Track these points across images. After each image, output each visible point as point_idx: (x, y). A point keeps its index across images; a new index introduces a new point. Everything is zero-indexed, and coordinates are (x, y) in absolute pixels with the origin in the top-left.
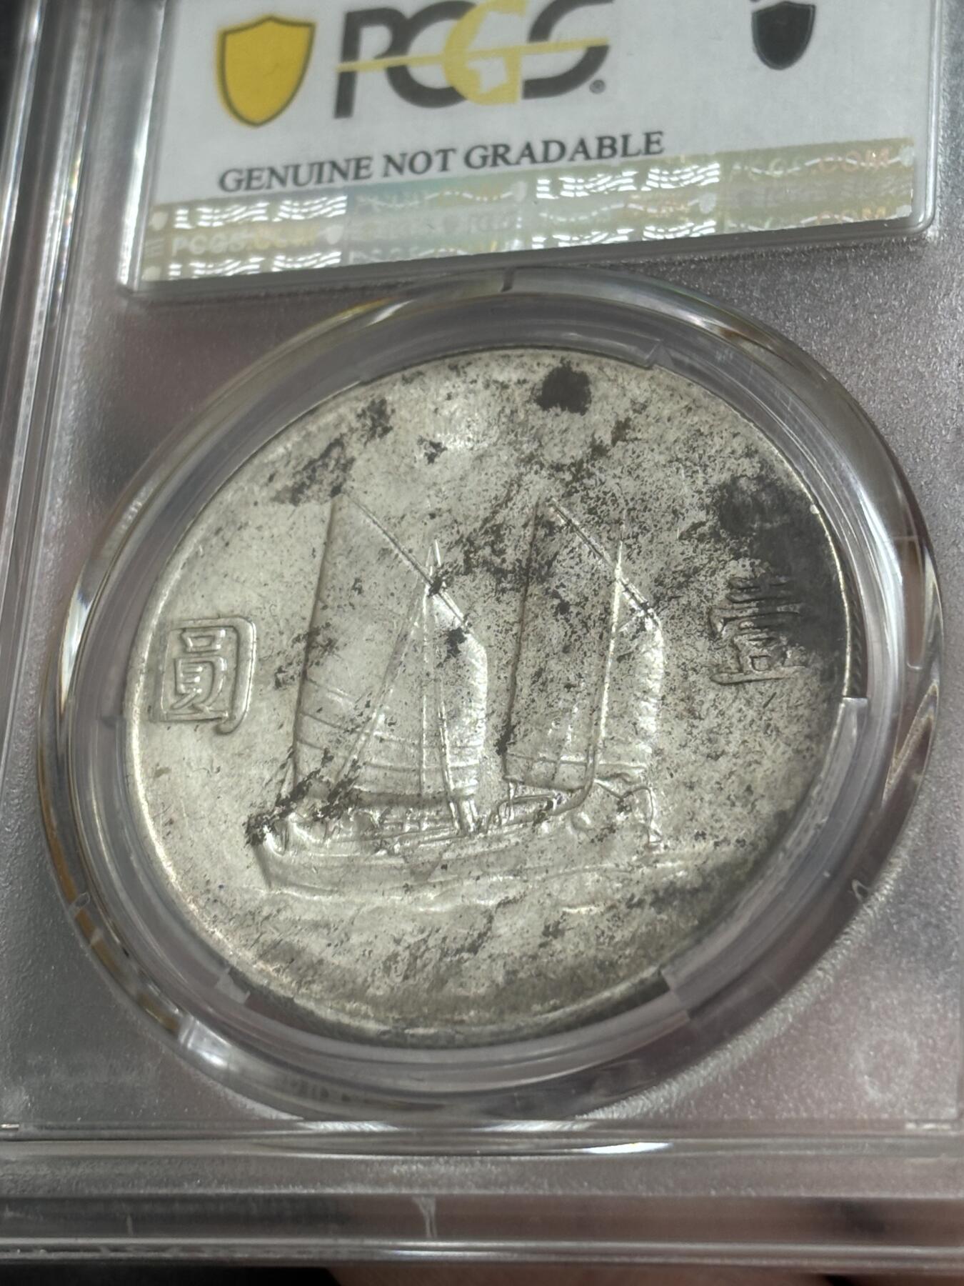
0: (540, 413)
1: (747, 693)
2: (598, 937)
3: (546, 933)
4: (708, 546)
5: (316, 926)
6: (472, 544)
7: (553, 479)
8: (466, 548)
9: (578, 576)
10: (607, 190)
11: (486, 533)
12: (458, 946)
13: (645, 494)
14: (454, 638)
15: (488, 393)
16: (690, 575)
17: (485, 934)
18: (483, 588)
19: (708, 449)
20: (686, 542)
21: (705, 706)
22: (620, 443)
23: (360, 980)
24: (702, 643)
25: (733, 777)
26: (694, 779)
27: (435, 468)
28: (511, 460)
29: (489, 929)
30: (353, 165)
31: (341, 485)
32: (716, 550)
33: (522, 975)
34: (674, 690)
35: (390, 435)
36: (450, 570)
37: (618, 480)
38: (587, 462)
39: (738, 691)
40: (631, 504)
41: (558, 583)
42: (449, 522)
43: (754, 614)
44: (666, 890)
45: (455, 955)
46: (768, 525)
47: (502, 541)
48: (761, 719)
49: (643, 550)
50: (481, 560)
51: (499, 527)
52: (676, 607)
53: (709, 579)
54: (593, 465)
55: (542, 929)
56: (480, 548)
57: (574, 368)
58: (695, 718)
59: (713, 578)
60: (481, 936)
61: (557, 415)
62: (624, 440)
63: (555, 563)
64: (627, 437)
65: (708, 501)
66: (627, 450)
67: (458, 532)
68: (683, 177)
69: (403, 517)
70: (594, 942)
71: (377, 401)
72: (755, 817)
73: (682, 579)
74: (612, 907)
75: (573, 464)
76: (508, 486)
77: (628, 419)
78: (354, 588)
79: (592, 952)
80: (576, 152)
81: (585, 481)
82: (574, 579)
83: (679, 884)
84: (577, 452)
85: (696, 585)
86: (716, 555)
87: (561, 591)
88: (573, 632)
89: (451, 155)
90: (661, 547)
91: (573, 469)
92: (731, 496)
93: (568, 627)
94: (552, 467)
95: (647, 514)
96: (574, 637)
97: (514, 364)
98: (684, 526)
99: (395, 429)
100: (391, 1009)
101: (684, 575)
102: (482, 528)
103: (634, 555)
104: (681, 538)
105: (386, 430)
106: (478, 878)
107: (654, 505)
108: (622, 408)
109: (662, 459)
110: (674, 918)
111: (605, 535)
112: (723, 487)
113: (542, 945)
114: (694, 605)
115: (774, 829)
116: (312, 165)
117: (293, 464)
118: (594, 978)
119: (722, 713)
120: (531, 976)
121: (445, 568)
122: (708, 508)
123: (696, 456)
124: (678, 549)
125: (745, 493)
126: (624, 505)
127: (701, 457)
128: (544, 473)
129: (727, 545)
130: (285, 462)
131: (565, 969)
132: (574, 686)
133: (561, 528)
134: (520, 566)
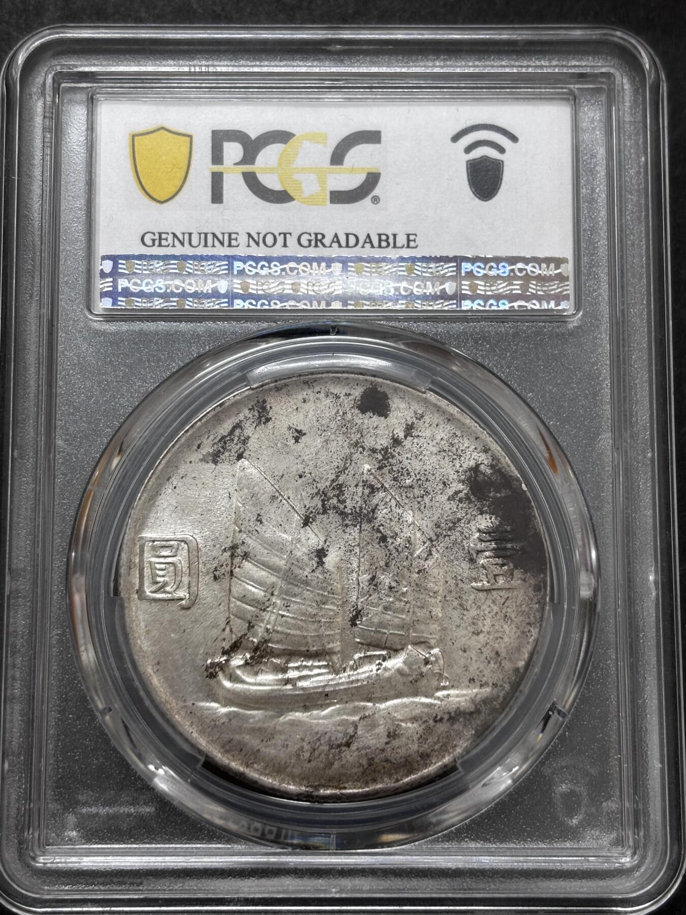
0: (360, 415)
1: (493, 596)
2: (419, 739)
3: (389, 736)
4: (464, 506)
5: (253, 731)
6: (325, 495)
7: (371, 458)
8: (322, 498)
9: (391, 519)
11: (334, 489)
12: (339, 742)
13: (426, 471)
14: (321, 554)
15: (328, 400)
16: (456, 522)
17: (354, 736)
18: (334, 523)
19: (461, 445)
20: (452, 502)
21: (470, 602)
22: (409, 438)
23: (283, 763)
24: (465, 565)
25: (488, 646)
26: (466, 647)
27: (299, 447)
28: (345, 443)
29: (356, 733)
30: (226, 236)
31: (243, 453)
32: (470, 508)
33: (376, 760)
34: (451, 592)
35: (270, 423)
36: (314, 511)
37: (409, 461)
38: (391, 448)
39: (487, 595)
40: (418, 477)
41: (379, 524)
42: (310, 481)
43: (494, 549)
44: (455, 712)
45: (337, 748)
46: (498, 495)
47: (343, 495)
48: (501, 612)
49: (427, 505)
50: (332, 506)
51: (341, 485)
52: (449, 541)
53: (466, 526)
54: (394, 450)
55: (386, 734)
56: (331, 498)
57: (379, 389)
58: (464, 610)
59: (469, 526)
60: (351, 737)
61: (371, 417)
62: (412, 436)
63: (376, 511)
64: (413, 434)
65: (463, 477)
66: (414, 443)
67: (317, 488)
69: (282, 476)
70: (417, 742)
71: (261, 400)
72: (502, 670)
73: (451, 525)
74: (425, 722)
75: (382, 449)
76: (344, 460)
77: (413, 423)
78: (257, 520)
79: (415, 747)
80: (365, 242)
81: (390, 460)
82: (388, 521)
83: (462, 709)
84: (384, 442)
85: (459, 529)
86: (470, 511)
87: (381, 528)
88: (390, 554)
89: (289, 237)
90: (437, 504)
91: (383, 452)
92: (476, 476)
93: (387, 551)
94: (370, 450)
95: (428, 483)
96: (392, 557)
98: (450, 492)
99: (273, 419)
101: (452, 522)
102: (330, 486)
103: (422, 508)
104: (449, 499)
105: (268, 420)
106: (346, 703)
107: (431, 478)
108: (409, 417)
109: (435, 450)
110: (461, 728)
111: (404, 495)
112: (471, 469)
113: (387, 743)
114: (459, 540)
115: (513, 678)
116: (200, 234)
117: (211, 437)
118: (418, 762)
119: (479, 607)
120: (382, 761)
121: (311, 509)
122: (463, 482)
123: (454, 448)
124: (447, 506)
125: (484, 474)
126: (414, 477)
127: (457, 450)
128: (365, 453)
129: (476, 505)
130: (207, 436)
131: (401, 757)
132: (394, 588)
133: (378, 489)
134: (355, 511)
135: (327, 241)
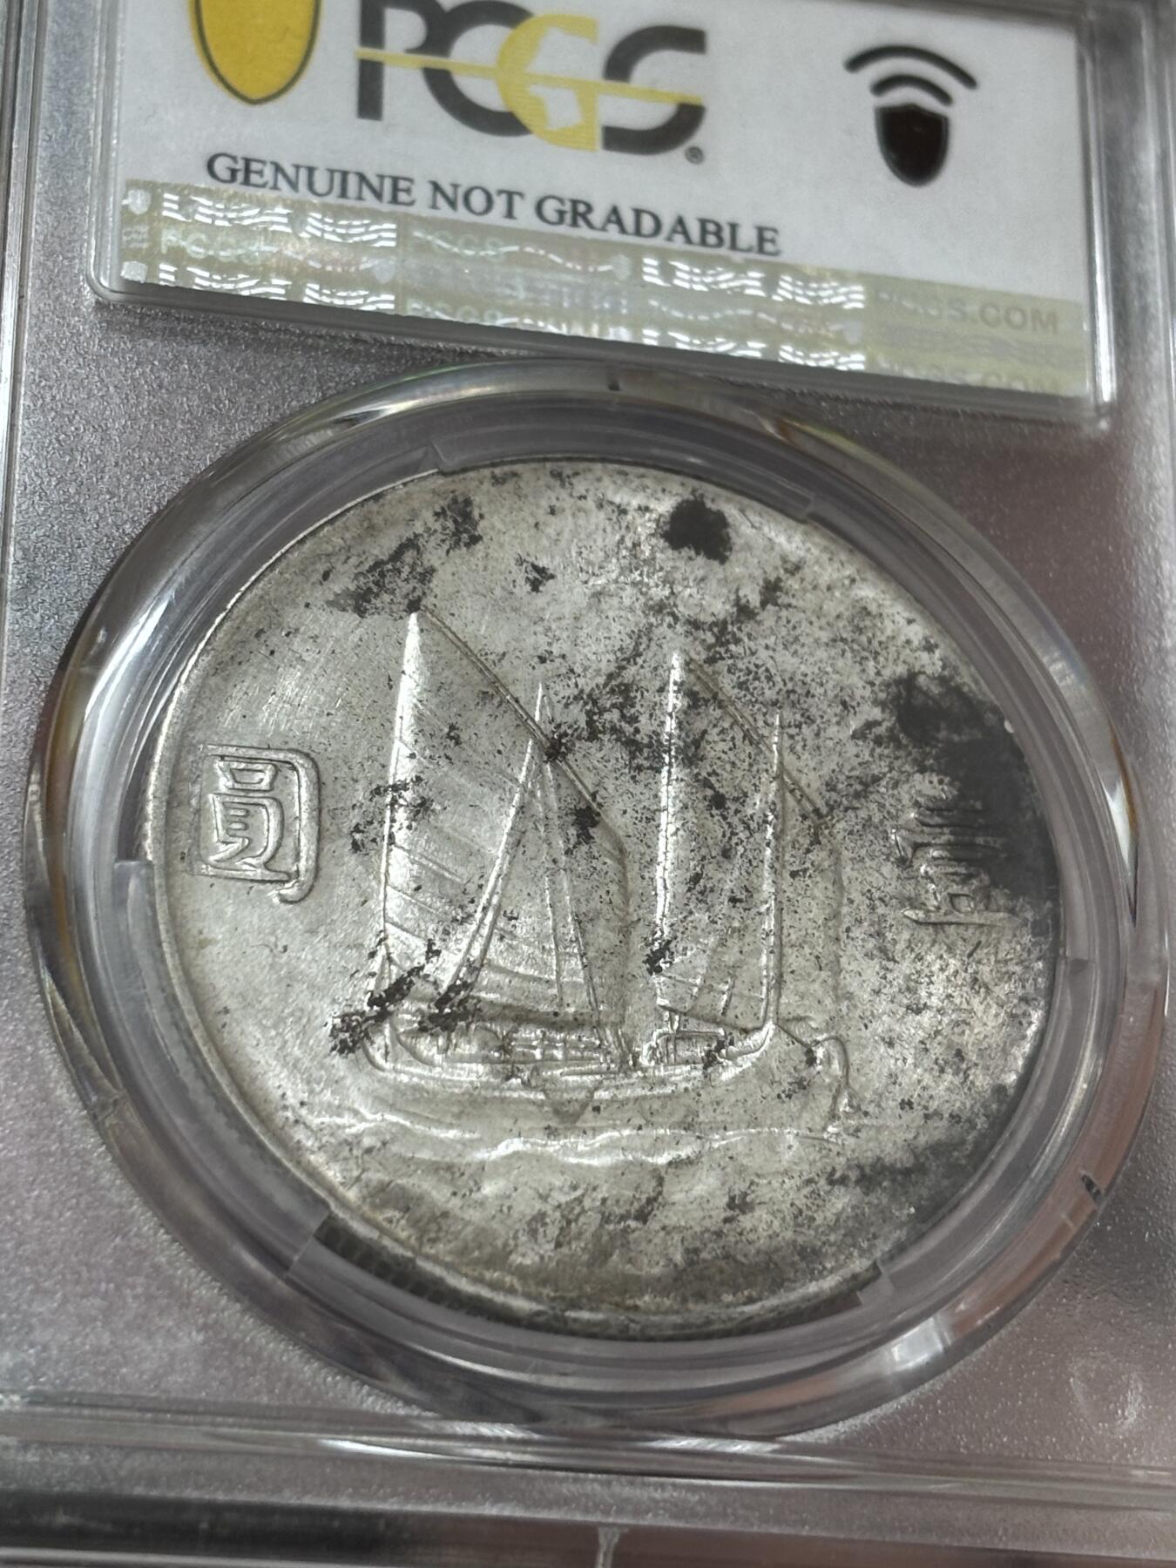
0: (670, 553)
1: (948, 937)
2: (796, 1217)
3: (731, 1205)
4: (886, 752)
5: (435, 1168)
6: (595, 703)
7: (691, 638)
8: (588, 708)
9: (733, 764)
10: (731, 289)
11: (612, 691)
12: (622, 1211)
13: (806, 675)
14: (585, 819)
15: (602, 515)
17: (655, 1199)
18: (613, 761)
19: (878, 633)
20: (860, 743)
21: (899, 947)
22: (770, 607)
23: (499, 1243)
24: (890, 870)
25: (940, 1038)
26: (894, 1035)
27: (540, 600)
28: (637, 605)
29: (660, 1193)
30: (388, 184)
31: (419, 599)
32: (897, 758)
33: (704, 1255)
34: (860, 922)
35: (479, 546)
36: (570, 732)
37: (771, 653)
38: (732, 624)
39: (937, 933)
40: (790, 686)
41: (710, 770)
42: (564, 671)
43: (949, 843)
44: (873, 1166)
45: (619, 1223)
46: (956, 738)
47: (633, 706)
48: (966, 971)
49: (809, 743)
50: (608, 726)
51: (628, 687)
52: (854, 820)
53: (890, 792)
54: (740, 629)
55: (726, 1200)
56: (606, 710)
57: (709, 504)
58: (889, 960)
59: (896, 792)
60: (650, 1201)
61: (690, 558)
62: (776, 604)
63: (703, 744)
64: (780, 601)
65: (882, 696)
66: (779, 618)
67: (577, 685)
68: (822, 294)
70: (792, 1223)
71: (460, 499)
72: (970, 1089)
73: (859, 787)
74: (809, 1181)
75: (715, 624)
76: (635, 637)
77: (779, 579)
78: (448, 736)
79: (789, 1235)
80: (674, 231)
81: (731, 647)
82: (728, 767)
83: (887, 1161)
84: (720, 607)
85: (876, 797)
86: (897, 764)
87: (713, 779)
88: (733, 834)
89: (516, 199)
90: (830, 744)
91: (715, 630)
92: (910, 695)
93: (726, 827)
94: (689, 622)
95: (810, 700)
96: (735, 840)
97: (633, 485)
98: (854, 724)
99: (485, 539)
100: (544, 1283)
101: (861, 783)
102: (605, 685)
103: (799, 748)
104: (854, 736)
105: (475, 540)
106: (640, 1128)
107: (817, 690)
108: (771, 565)
109: (825, 636)
110: (885, 1201)
112: (898, 682)
113: (727, 1220)
114: (876, 820)
115: (994, 1106)
116: (332, 172)
117: (354, 561)
118: (793, 1264)
119: (920, 958)
120: (717, 1257)
121: (563, 728)
122: (883, 705)
123: (864, 639)
124: (851, 749)
125: (926, 694)
126: (781, 685)
127: (870, 642)
128: (680, 628)
129: (910, 754)
130: (343, 558)
131: (758, 1252)
132: (741, 901)
133: (706, 702)
134: (659, 741)
135: (597, 217)
